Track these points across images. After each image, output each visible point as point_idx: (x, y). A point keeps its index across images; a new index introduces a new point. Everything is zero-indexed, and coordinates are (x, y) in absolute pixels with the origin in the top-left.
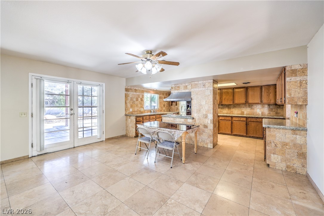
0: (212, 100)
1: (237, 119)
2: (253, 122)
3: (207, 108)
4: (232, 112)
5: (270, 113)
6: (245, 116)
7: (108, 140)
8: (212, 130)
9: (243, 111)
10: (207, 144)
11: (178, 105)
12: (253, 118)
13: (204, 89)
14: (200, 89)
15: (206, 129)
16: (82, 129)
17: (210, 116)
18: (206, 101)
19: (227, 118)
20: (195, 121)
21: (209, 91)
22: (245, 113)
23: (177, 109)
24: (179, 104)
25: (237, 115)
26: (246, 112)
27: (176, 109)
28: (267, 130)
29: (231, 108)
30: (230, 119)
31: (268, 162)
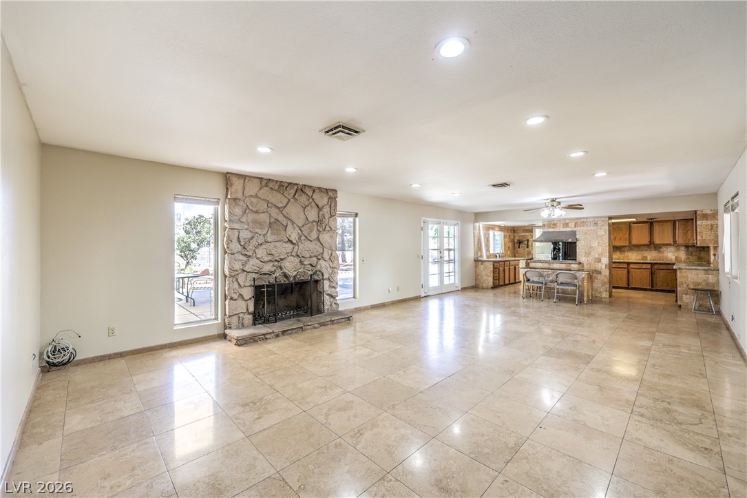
0: (607, 241)
1: (637, 266)
2: (662, 269)
3: (600, 250)
4: (627, 256)
5: (688, 258)
6: (649, 261)
7: (464, 289)
8: (608, 277)
9: (645, 255)
10: (601, 293)
11: (530, 247)
12: (661, 264)
13: (596, 228)
14: (589, 228)
15: (600, 275)
16: (448, 274)
17: (605, 260)
18: (599, 243)
19: (621, 266)
20: (583, 266)
21: (603, 231)
22: (648, 259)
23: (529, 253)
24: (532, 246)
25: (636, 261)
26: (651, 256)
27: (526, 253)
28: (678, 272)
29: (624, 252)
30: (625, 266)
31: (679, 303)
